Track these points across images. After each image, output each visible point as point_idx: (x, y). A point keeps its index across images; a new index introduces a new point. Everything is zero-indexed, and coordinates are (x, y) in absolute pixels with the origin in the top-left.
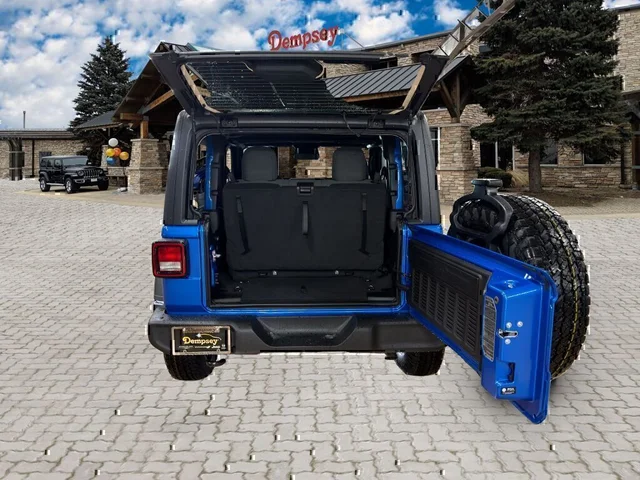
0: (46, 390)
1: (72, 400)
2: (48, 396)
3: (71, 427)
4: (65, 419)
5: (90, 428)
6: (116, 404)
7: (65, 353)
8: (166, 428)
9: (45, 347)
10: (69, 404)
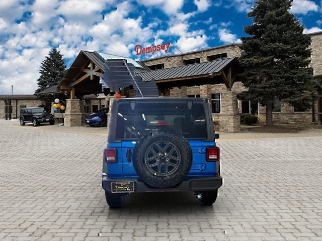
0: (21, 204)
1: (34, 207)
2: (22, 206)
3: (33, 217)
4: (30, 214)
5: (43, 217)
6: (57, 209)
7: (31, 191)
8: (81, 217)
9: (21, 189)
10: (32, 209)
